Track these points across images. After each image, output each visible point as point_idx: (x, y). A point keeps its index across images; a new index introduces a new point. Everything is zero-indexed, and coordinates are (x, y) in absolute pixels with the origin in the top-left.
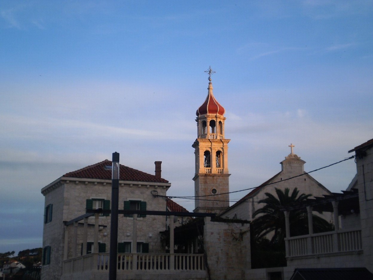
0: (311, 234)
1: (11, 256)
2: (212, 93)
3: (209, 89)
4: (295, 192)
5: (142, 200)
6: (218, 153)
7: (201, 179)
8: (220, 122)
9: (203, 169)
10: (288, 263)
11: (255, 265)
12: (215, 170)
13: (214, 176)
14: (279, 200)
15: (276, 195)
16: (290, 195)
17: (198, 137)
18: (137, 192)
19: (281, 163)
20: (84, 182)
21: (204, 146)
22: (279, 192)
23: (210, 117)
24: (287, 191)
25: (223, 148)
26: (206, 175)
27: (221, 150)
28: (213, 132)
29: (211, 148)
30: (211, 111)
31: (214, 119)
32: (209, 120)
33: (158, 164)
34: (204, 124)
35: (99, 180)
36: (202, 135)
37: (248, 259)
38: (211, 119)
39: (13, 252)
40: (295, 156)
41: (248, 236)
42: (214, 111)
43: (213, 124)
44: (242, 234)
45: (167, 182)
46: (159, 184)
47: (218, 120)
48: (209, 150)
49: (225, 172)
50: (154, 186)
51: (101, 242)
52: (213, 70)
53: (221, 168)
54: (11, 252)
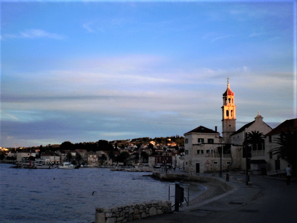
0: (257, 150)
1: (129, 141)
2: (229, 87)
3: (228, 86)
4: (258, 132)
5: (213, 138)
6: (232, 111)
7: (225, 121)
8: (232, 99)
9: (226, 117)
10: (252, 157)
11: (244, 157)
12: (230, 117)
13: (230, 120)
14: (252, 134)
15: (252, 133)
16: (256, 132)
17: (224, 104)
18: (211, 136)
19: (255, 118)
20: (197, 134)
21: (226, 108)
22: (253, 132)
23: (228, 97)
24: (255, 131)
25: (233, 109)
26: (227, 120)
27: (233, 110)
28: (229, 102)
29: (229, 109)
30: (229, 95)
31: (230, 98)
32: (228, 98)
33: (216, 127)
34: (226, 99)
35: (201, 133)
36: (225, 104)
37: (242, 155)
38: (229, 98)
39: (129, 140)
40: (260, 116)
41: (242, 150)
42: (230, 94)
43: (229, 99)
44: (241, 149)
45: (219, 133)
46: (217, 134)
47: (232, 98)
48: (228, 110)
49: (234, 118)
50: (216, 135)
51: (202, 149)
52: (229, 78)
53: (233, 117)
54: (128, 139)
